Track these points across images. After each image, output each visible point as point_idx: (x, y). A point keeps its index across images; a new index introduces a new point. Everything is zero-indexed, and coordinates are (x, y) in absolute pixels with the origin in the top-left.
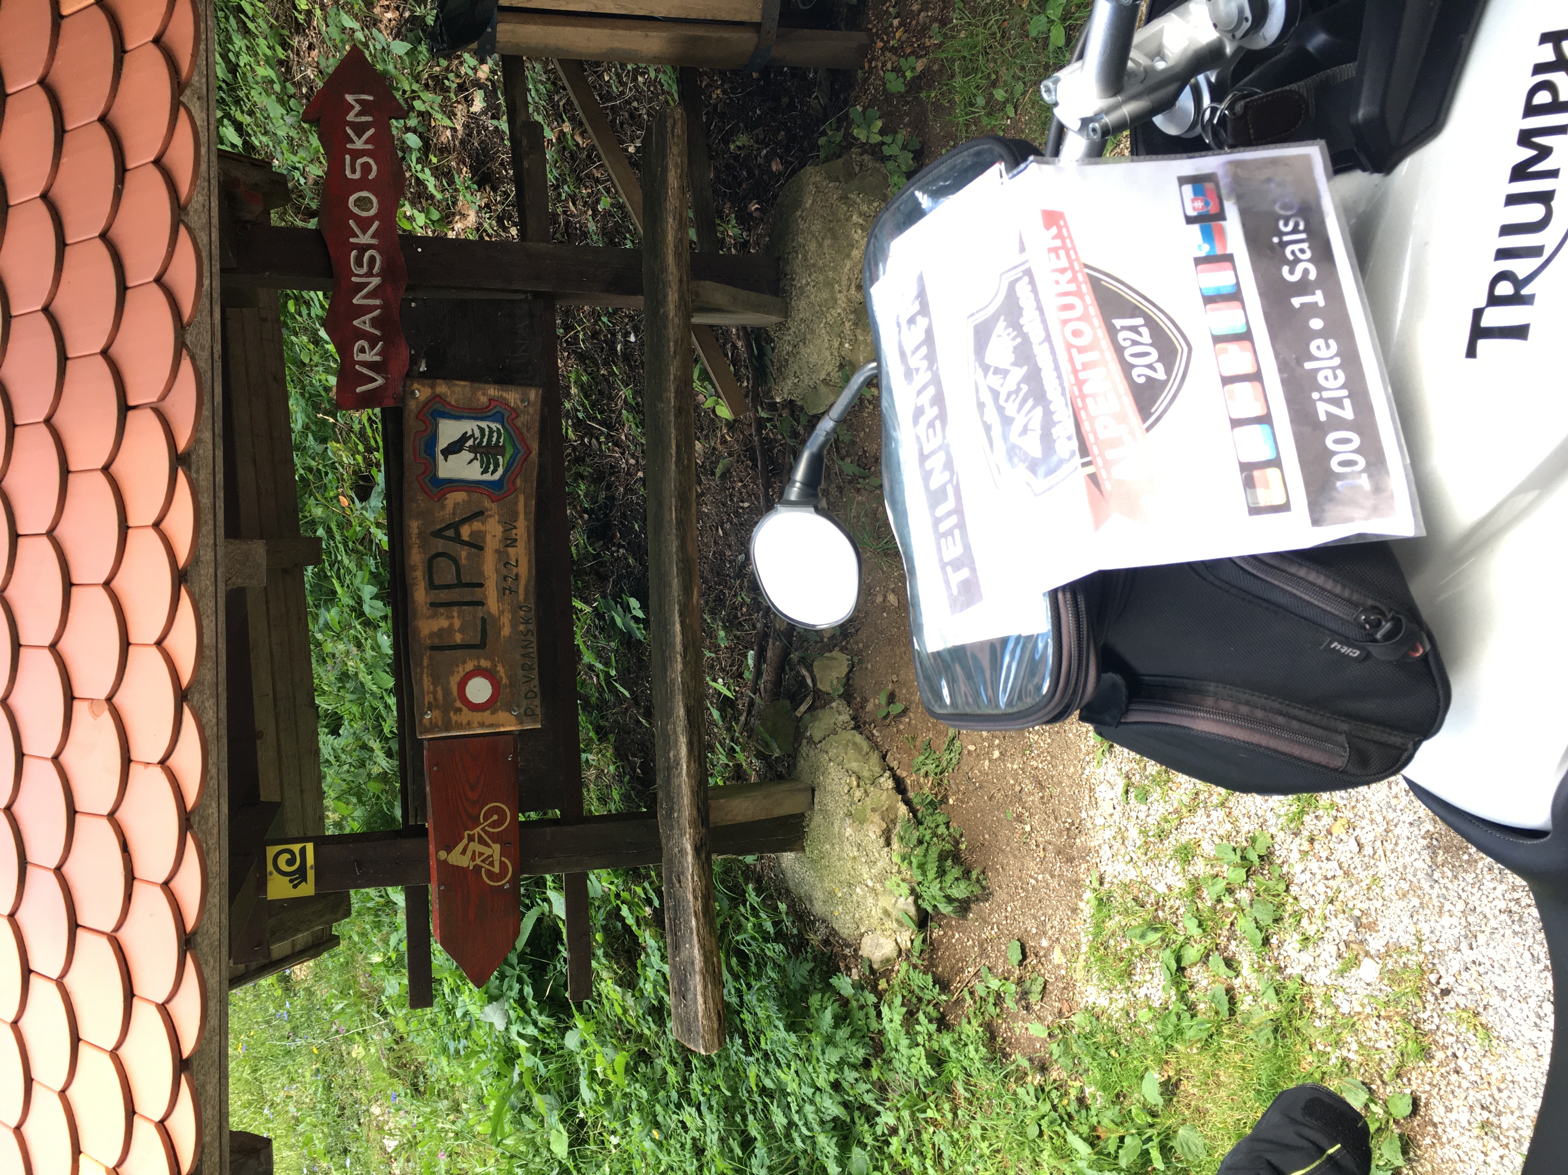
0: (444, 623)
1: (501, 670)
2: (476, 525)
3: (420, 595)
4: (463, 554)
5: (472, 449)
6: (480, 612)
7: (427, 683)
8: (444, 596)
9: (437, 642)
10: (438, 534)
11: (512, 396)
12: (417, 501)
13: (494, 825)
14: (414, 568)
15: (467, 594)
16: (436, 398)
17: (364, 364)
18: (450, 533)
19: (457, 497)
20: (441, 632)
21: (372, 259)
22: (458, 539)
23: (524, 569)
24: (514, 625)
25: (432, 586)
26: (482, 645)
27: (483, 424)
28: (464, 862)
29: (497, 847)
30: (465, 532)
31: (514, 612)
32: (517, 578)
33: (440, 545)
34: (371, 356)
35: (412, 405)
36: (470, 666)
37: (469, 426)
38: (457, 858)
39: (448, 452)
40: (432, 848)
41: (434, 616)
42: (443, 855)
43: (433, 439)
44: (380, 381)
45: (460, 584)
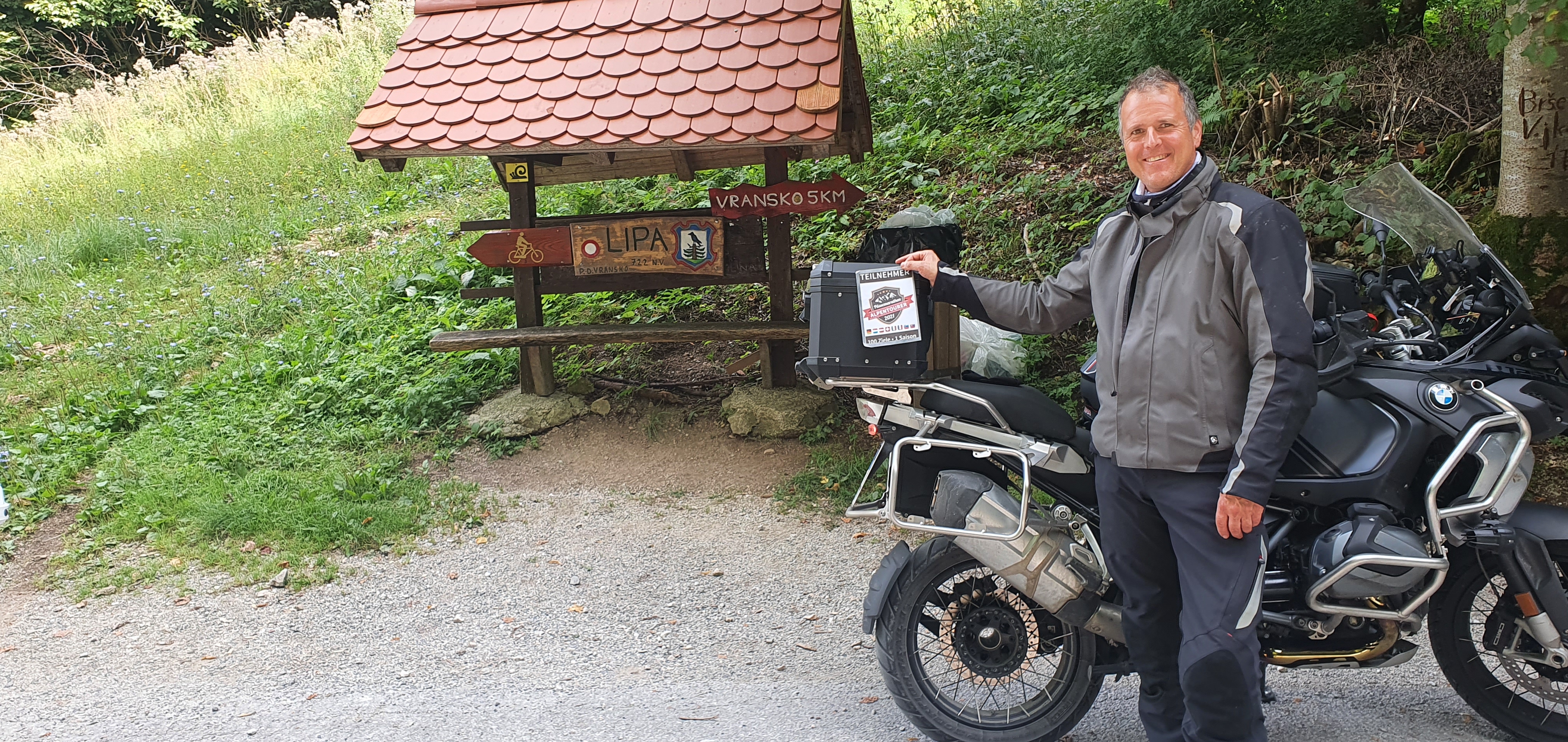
0: (619, 234)
1: (600, 258)
2: (661, 247)
3: (630, 224)
4: (649, 241)
5: (694, 245)
6: (624, 249)
7: (593, 227)
8: (630, 235)
9: (610, 231)
10: (657, 231)
11: (719, 262)
12: (671, 222)
13: (534, 255)
14: (642, 221)
15: (631, 243)
16: (716, 230)
17: (729, 199)
18: (657, 236)
19: (673, 238)
20: (614, 232)
21: (774, 203)
22: (655, 239)
23: (643, 268)
24: (619, 264)
25: (634, 229)
26: (609, 250)
27: (705, 250)
28: (519, 243)
29: (525, 257)
30: (658, 243)
31: (625, 263)
32: (639, 265)
33: (652, 232)
34: (732, 202)
35: (711, 220)
36: (600, 245)
37: (704, 244)
38: (520, 240)
39: (692, 234)
40: (525, 230)
41: (622, 230)
42: (522, 234)
43: (698, 229)
44: (722, 206)
45: (635, 240)
